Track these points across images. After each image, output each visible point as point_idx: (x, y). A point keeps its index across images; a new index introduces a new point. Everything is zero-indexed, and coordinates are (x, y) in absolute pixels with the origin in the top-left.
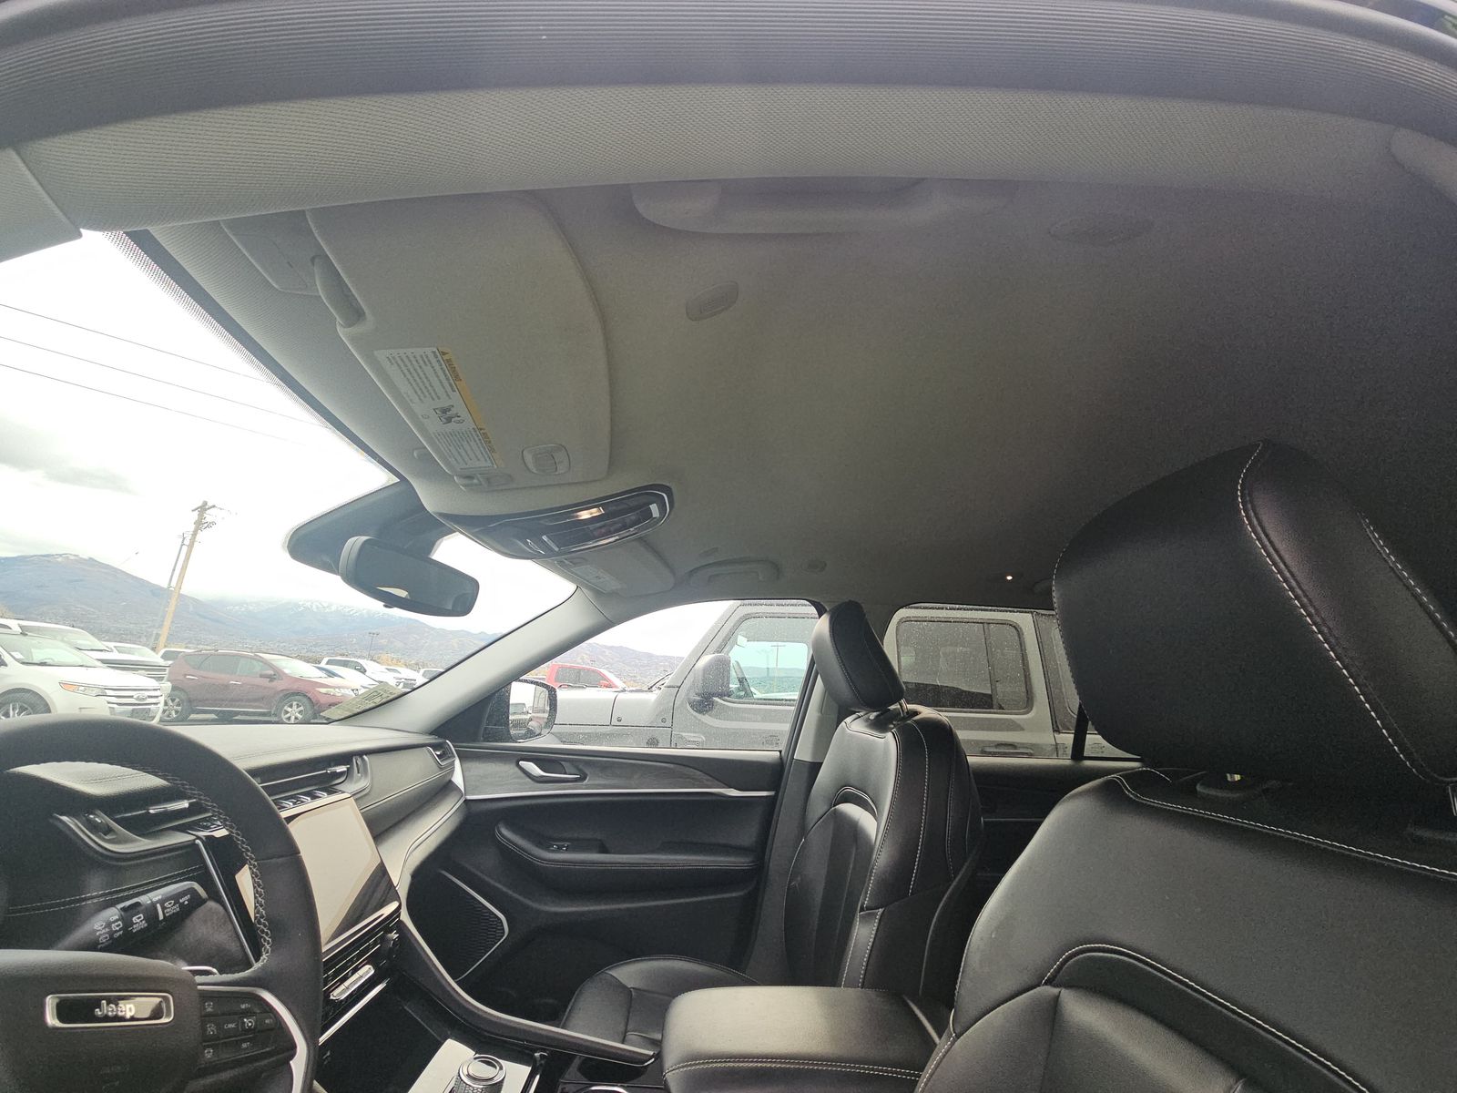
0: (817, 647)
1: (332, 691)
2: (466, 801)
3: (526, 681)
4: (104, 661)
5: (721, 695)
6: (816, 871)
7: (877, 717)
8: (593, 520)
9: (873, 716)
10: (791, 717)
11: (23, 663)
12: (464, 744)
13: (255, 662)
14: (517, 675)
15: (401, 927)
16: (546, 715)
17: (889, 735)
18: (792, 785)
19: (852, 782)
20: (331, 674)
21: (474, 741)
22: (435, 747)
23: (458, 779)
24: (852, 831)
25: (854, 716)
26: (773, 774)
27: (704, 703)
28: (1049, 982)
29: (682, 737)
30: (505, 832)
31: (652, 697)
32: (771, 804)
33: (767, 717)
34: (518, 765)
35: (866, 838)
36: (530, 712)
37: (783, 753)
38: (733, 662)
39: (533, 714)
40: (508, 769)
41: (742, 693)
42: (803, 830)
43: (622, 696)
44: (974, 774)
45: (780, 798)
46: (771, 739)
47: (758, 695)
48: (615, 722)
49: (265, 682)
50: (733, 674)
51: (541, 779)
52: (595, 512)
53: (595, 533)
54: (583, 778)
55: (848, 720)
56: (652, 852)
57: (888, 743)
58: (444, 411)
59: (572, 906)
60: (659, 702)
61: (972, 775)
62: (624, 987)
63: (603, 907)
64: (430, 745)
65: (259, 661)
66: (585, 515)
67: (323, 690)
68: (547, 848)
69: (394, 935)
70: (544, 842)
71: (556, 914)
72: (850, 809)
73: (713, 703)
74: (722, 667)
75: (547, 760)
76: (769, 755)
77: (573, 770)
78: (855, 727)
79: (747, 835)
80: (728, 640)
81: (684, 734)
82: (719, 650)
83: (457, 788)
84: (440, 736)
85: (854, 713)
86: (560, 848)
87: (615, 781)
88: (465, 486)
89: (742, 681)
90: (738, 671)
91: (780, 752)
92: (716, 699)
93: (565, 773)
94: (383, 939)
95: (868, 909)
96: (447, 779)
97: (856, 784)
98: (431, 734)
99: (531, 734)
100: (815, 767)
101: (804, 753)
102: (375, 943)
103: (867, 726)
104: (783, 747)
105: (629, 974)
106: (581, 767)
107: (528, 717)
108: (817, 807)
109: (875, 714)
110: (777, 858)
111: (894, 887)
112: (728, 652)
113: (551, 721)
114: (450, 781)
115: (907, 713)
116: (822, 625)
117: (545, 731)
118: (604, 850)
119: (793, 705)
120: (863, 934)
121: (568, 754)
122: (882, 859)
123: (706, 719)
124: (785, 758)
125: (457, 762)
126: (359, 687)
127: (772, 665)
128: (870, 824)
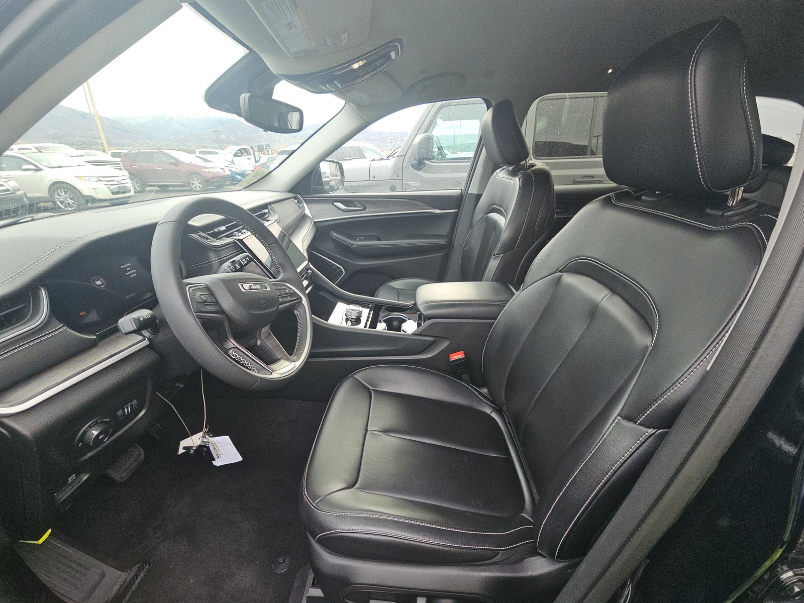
0: (484, 130)
1: (211, 170)
2: (314, 222)
3: (328, 161)
4: (88, 162)
5: (428, 159)
6: (476, 243)
7: (513, 169)
8: (360, 67)
9: (511, 168)
10: (468, 169)
11: (50, 168)
12: (307, 196)
13: (161, 155)
14: (323, 158)
15: (311, 269)
16: (339, 178)
17: (517, 178)
18: (467, 205)
19: (496, 203)
20: (207, 161)
21: (309, 194)
22: (295, 198)
23: (307, 212)
24: (494, 225)
25: (501, 169)
26: (458, 201)
27: (419, 165)
28: (560, 271)
29: (408, 184)
30: (334, 234)
31: (391, 163)
32: (456, 216)
33: (455, 170)
34: (333, 204)
35: (500, 227)
36: (329, 176)
37: (463, 190)
38: (435, 138)
39: (332, 178)
40: (329, 206)
41: (441, 157)
42: (471, 226)
43: (374, 164)
44: (556, 195)
45: (460, 214)
46: (457, 182)
47: (449, 155)
48: (372, 178)
49: (173, 167)
50: (435, 146)
51: (346, 210)
52: (361, 63)
53: (361, 74)
54: (365, 209)
55: (498, 171)
56: (401, 239)
57: (515, 183)
58: (289, 24)
59: (368, 262)
60: (395, 165)
61: (555, 196)
62: (396, 288)
63: (381, 262)
64: (293, 198)
65: (163, 154)
66: (356, 66)
67: (207, 170)
68: (354, 240)
69: (309, 271)
70: (353, 238)
71: (362, 265)
72: (494, 216)
73: (424, 164)
74: (428, 141)
75: (346, 201)
76: (456, 192)
77: (360, 206)
78: (501, 175)
79: (444, 230)
80: (431, 125)
81: (409, 183)
82: (426, 131)
83: (308, 217)
84: (294, 193)
85: (501, 167)
86: (360, 240)
87: (382, 209)
88: (294, 58)
89: (440, 148)
90: (438, 143)
91: (461, 190)
92: (426, 161)
93: (356, 207)
94: (307, 273)
95: (496, 254)
96: (303, 213)
97: (498, 204)
98: (290, 192)
99: (332, 189)
100: (479, 196)
101: (473, 190)
102: (305, 274)
103: (507, 174)
104: (463, 187)
105: (397, 284)
106: (363, 204)
107: (329, 179)
108: (479, 215)
109: (512, 167)
110: (458, 240)
111: (509, 246)
112: (432, 131)
113: (342, 180)
114: (305, 214)
115: (529, 166)
116: (488, 115)
117: (341, 187)
118: (379, 239)
119: (470, 162)
120: (494, 264)
121: (355, 198)
122: (505, 236)
123: (421, 173)
124: (463, 194)
125: (305, 205)
126: (224, 167)
127: (457, 133)
128: (501, 220)
